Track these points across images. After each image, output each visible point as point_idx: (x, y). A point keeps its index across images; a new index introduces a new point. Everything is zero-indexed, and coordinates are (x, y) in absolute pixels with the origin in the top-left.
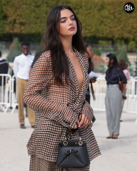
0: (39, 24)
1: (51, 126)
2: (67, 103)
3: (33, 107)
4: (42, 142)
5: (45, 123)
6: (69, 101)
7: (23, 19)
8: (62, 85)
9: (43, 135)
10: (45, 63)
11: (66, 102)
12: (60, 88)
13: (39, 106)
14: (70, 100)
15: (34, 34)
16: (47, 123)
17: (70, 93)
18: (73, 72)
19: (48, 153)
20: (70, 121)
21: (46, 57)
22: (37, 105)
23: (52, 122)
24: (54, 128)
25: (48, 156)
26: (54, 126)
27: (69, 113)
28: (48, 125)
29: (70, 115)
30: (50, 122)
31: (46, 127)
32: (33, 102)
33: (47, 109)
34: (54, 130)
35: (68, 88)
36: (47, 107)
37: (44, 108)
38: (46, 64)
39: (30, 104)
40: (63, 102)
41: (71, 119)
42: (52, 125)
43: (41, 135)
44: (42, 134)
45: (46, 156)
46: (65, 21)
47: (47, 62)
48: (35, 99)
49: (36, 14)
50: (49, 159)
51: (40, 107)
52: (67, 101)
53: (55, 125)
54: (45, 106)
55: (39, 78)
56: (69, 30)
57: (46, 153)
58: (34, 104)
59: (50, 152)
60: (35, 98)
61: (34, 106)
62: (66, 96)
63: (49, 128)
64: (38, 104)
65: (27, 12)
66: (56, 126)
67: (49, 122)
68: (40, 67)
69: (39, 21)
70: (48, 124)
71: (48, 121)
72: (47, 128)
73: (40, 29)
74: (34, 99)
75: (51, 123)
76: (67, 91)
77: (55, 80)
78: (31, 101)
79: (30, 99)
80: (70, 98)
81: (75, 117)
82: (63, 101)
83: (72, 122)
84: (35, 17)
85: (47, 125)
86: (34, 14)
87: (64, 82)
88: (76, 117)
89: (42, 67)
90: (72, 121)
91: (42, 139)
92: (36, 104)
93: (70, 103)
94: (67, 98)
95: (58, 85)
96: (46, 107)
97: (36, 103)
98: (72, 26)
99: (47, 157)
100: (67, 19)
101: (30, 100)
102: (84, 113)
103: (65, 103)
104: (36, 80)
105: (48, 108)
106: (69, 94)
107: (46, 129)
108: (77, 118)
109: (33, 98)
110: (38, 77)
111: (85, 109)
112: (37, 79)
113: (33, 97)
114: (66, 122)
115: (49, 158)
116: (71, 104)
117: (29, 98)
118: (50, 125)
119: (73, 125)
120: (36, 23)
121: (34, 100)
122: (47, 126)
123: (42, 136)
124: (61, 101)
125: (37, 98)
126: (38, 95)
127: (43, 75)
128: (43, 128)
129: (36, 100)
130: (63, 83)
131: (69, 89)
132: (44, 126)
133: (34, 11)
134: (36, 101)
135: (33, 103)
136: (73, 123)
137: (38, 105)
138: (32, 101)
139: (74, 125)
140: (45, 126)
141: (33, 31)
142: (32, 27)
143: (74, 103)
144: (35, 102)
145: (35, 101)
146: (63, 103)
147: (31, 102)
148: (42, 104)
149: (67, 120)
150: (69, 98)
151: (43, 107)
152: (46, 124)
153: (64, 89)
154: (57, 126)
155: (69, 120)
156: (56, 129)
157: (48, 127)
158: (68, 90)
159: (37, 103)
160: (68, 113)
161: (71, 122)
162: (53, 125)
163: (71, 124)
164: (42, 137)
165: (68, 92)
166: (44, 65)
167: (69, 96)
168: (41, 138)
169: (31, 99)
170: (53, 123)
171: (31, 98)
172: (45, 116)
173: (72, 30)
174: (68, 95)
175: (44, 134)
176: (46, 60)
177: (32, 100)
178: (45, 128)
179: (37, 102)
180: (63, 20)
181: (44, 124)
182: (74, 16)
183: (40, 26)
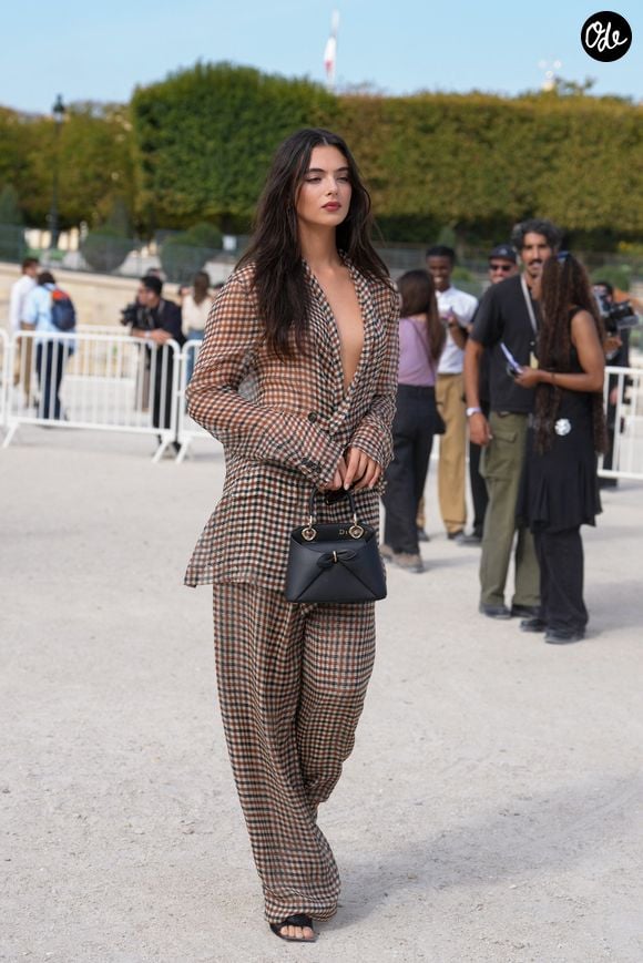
0: (430, 186)
1: (267, 481)
2: (309, 412)
3: (212, 426)
4: (247, 531)
5: (249, 472)
6: (317, 405)
7: (381, 168)
8: (290, 360)
9: (247, 508)
10: (238, 296)
11: (306, 408)
12: (286, 366)
13: (230, 421)
14: (320, 404)
15: (413, 216)
16: (254, 471)
17: (319, 384)
18: (328, 323)
19: (268, 566)
20: (323, 463)
21: (241, 279)
22: (223, 420)
23: (269, 468)
24: (275, 487)
25: (269, 576)
26: (276, 480)
27: (317, 439)
28: (259, 476)
29: (321, 445)
30: (263, 467)
31: (253, 484)
32: (211, 411)
33: (252, 430)
34: (277, 491)
35: (313, 368)
36: (254, 422)
37: (244, 426)
38: (240, 299)
39: (205, 417)
40: (297, 409)
41: (325, 458)
42: (270, 479)
43: (242, 509)
44: (245, 506)
45: (264, 575)
46: (317, 180)
47: (242, 293)
48: (218, 402)
49: (423, 155)
50: (273, 584)
51: (231, 424)
52: (309, 406)
53: (278, 478)
54: (247, 421)
55: (224, 342)
56: (324, 207)
57: (262, 564)
58: (215, 417)
59: (275, 560)
60: (217, 399)
61: (215, 424)
62: (309, 392)
63: (261, 486)
64: (226, 415)
65: (394, 146)
66: (281, 482)
67: (259, 470)
68: (225, 309)
69: (430, 177)
70: (257, 473)
71: (256, 466)
72: (255, 487)
73: (435, 203)
74: (213, 404)
75: (265, 470)
76: (311, 376)
77: (268, 344)
78: (205, 410)
79: (203, 404)
80: (320, 397)
81: (335, 453)
82: (300, 407)
83: (328, 466)
84: (417, 164)
85: (253, 477)
86: (414, 155)
87: (296, 351)
88: (339, 453)
89: (230, 309)
90: (327, 462)
91: (246, 522)
92: (221, 418)
93: (320, 411)
94: (309, 399)
95: (281, 359)
96: (249, 424)
97: (219, 415)
98: (335, 200)
99: (266, 579)
100: (324, 177)
101: (204, 407)
102: (356, 446)
103: (303, 410)
104: (216, 348)
105: (255, 425)
106: (317, 386)
107: (252, 491)
108: (340, 457)
109: (212, 401)
110: (223, 339)
111: (365, 433)
112: (221, 345)
113: (211, 398)
114: (310, 465)
115: (271, 580)
116: (322, 416)
117: (202, 401)
118: (264, 477)
119: (330, 475)
120: (422, 183)
121: (215, 406)
122: (256, 480)
123: (244, 512)
124: (294, 405)
125: (223, 400)
126: (226, 392)
127: (236, 333)
128: (244, 488)
129: (219, 405)
130: (294, 354)
131: (316, 372)
132: (245, 481)
133: (417, 146)
134: (221, 407)
135: (213, 414)
136: (329, 470)
137: (228, 418)
138: (210, 408)
139: (333, 475)
140: (250, 481)
141: (411, 208)
142: (409, 196)
143: (332, 414)
144: (218, 412)
145: (216, 409)
146: (299, 413)
147: (207, 413)
148: (237, 414)
149: (314, 458)
150: (317, 399)
151: (242, 423)
152: (251, 474)
153: (303, 370)
154: (284, 479)
155: (318, 458)
156: (281, 488)
157: (258, 483)
158: (314, 374)
159: (224, 413)
160: (313, 439)
161: (324, 466)
162: (273, 476)
163: (325, 471)
164: (246, 515)
165: (314, 381)
166: (237, 302)
167: (317, 392)
168: (243, 519)
169: (208, 402)
170: (271, 472)
171: (206, 400)
172: (247, 454)
173: (331, 211)
174: (315, 388)
175: (250, 505)
176: (240, 290)
177: (209, 405)
178: (250, 488)
179: (223, 410)
180: (312, 176)
181: (246, 475)
182: (346, 172)
183: (433, 192)
